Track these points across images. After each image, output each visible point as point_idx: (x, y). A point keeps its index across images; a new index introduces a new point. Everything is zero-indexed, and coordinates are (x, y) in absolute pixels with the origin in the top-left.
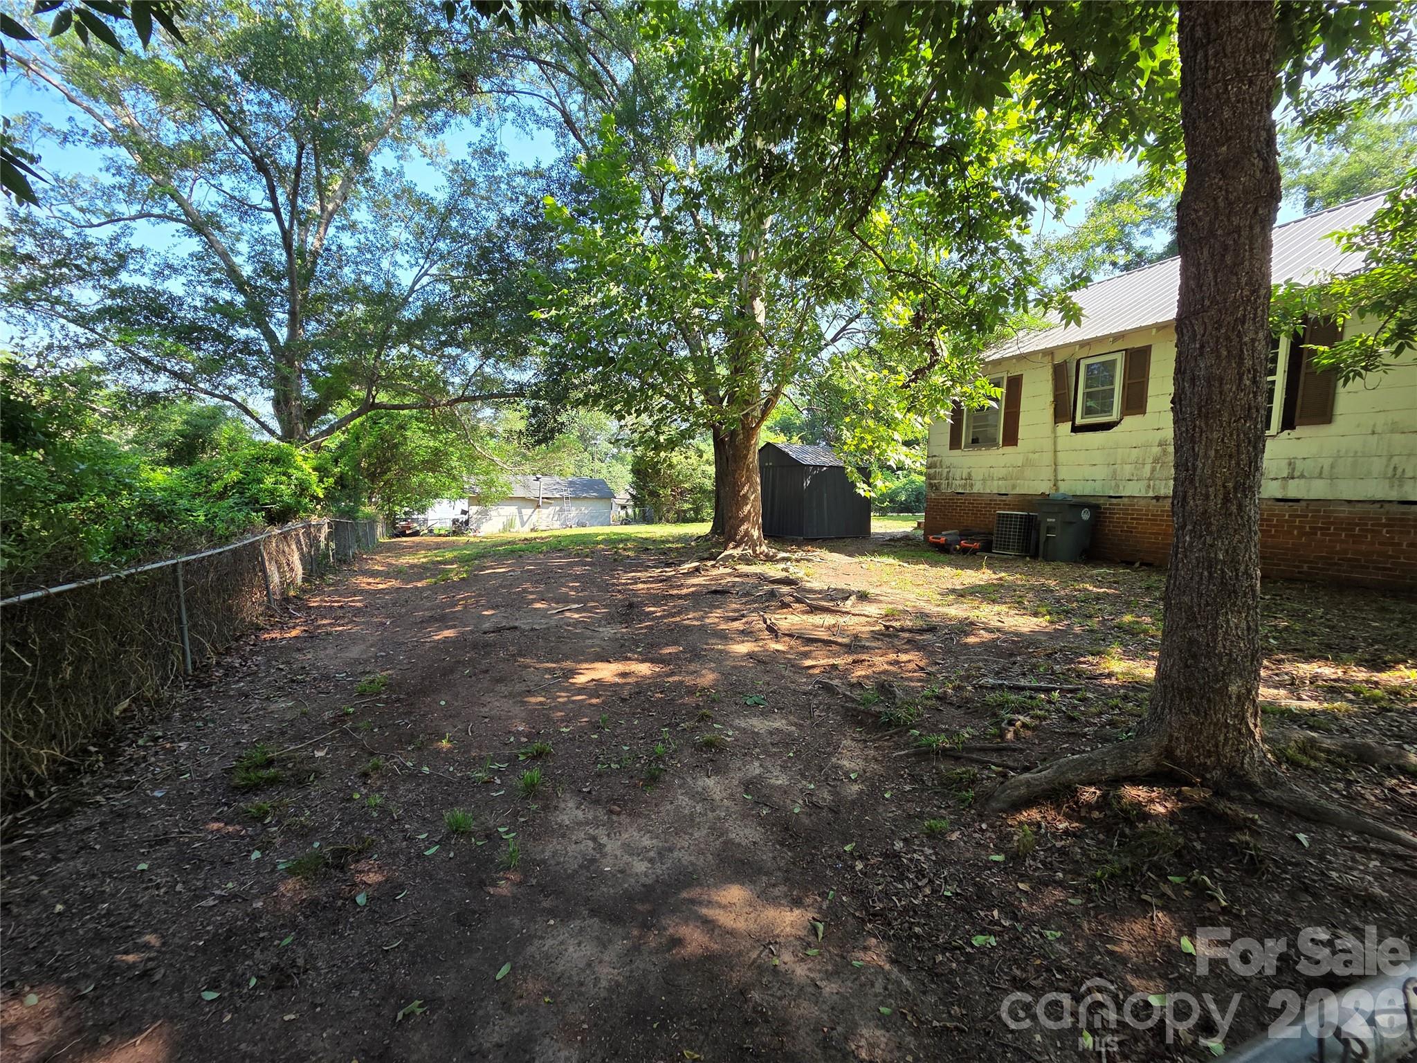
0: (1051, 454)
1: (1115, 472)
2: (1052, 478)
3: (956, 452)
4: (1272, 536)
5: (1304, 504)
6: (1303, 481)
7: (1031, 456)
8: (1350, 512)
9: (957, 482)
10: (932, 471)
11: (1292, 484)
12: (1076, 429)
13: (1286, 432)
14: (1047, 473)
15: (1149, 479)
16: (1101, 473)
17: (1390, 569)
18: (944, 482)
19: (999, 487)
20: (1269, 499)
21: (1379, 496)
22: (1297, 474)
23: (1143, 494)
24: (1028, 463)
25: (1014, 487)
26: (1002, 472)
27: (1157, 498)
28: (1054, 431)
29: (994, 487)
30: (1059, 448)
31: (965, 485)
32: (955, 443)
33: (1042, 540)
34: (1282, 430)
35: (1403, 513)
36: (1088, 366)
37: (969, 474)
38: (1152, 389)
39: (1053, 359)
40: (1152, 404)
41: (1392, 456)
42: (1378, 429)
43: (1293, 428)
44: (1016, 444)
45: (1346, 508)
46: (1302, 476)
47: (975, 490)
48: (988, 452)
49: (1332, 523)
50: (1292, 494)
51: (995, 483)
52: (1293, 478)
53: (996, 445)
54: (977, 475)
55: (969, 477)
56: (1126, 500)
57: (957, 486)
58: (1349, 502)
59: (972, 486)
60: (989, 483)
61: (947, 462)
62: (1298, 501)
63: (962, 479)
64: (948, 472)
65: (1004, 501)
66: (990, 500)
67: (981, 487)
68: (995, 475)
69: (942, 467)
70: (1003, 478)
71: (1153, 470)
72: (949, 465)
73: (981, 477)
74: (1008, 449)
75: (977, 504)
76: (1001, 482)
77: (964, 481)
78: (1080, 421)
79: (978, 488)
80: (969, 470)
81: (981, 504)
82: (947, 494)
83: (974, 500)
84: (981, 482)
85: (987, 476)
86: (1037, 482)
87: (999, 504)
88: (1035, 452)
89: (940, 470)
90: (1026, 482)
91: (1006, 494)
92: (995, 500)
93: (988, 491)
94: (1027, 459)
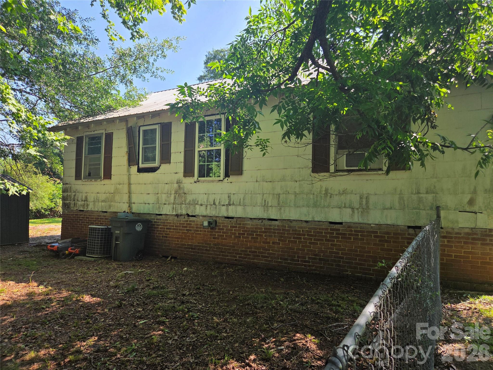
0: (127, 186)
1: (158, 199)
2: (129, 202)
3: (79, 182)
4: (225, 239)
5: (235, 220)
6: (234, 206)
7: (118, 186)
8: (252, 225)
9: (80, 203)
10: (65, 194)
11: (230, 208)
12: (140, 170)
13: (227, 178)
14: (125, 198)
15: (174, 204)
16: (151, 199)
17: (267, 257)
18: (72, 202)
19: (102, 207)
20: (222, 217)
21: (261, 216)
22: (231, 203)
23: (170, 213)
24: (117, 192)
25: (110, 207)
26: (102, 197)
27: (177, 215)
28: (129, 171)
29: (100, 207)
30: (132, 182)
31: (84, 205)
32: (78, 176)
33: (114, 245)
34: (225, 177)
35: (270, 225)
36: (145, 131)
37: (86, 197)
38: (173, 149)
39: (127, 124)
40: (174, 158)
41: (264, 194)
42: (258, 180)
43: (229, 177)
44: (110, 178)
45: (249, 222)
46: (233, 204)
47: (89, 209)
48: (95, 183)
49: (246, 231)
50: (231, 214)
51: (100, 203)
52: (230, 205)
53: (100, 178)
54: (91, 198)
55: (86, 200)
56: (164, 216)
57: (80, 205)
58: (251, 219)
59: (88, 205)
60: (97, 204)
61: (74, 187)
62: (232, 218)
63: (82, 201)
64: (75, 195)
65: (105, 216)
66: (98, 216)
67: (93, 206)
68: (100, 198)
69: (71, 192)
70: (104, 200)
71: (175, 198)
72: (75, 190)
73: (92, 199)
74: (107, 181)
75: (91, 218)
76: (103, 204)
77: (83, 202)
78: (141, 166)
79: (91, 207)
80: (86, 195)
81: (93, 218)
82: (74, 211)
83: (89, 215)
84: (93, 203)
85: (95, 199)
86: (121, 204)
87: (103, 219)
88: (120, 184)
89: (70, 194)
90: (116, 204)
91: (106, 212)
92: (100, 216)
93: (96, 209)
94: (116, 189)
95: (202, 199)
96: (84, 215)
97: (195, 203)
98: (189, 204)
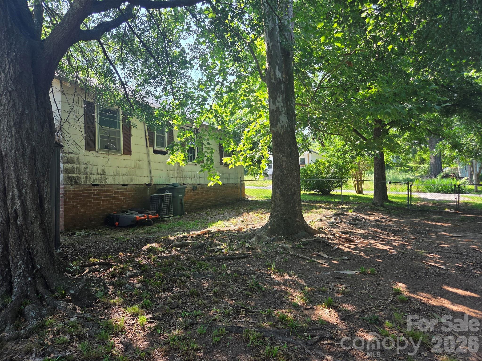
0: (146, 163)
1: (168, 174)
2: (149, 176)
3: (89, 153)
4: (198, 196)
5: (201, 185)
7: (138, 162)
9: (95, 177)
12: (155, 152)
14: (146, 173)
16: (164, 174)
18: (83, 177)
19: (123, 180)
20: (197, 184)
22: (200, 177)
24: (137, 167)
25: (132, 180)
26: (123, 171)
28: (147, 151)
29: (120, 180)
30: (150, 160)
31: (101, 179)
32: (91, 147)
37: (103, 171)
44: (130, 154)
45: (205, 186)
47: (109, 182)
48: (116, 157)
49: (205, 190)
51: (121, 177)
53: (120, 152)
54: (109, 171)
55: (103, 173)
57: (95, 178)
58: (206, 184)
59: (106, 179)
60: (117, 177)
61: (84, 159)
63: (98, 174)
64: (86, 168)
65: (126, 189)
66: (118, 189)
67: (112, 180)
68: (120, 173)
69: (79, 163)
70: (125, 174)
71: (177, 174)
72: (86, 162)
73: (112, 173)
74: (126, 157)
75: (109, 192)
76: (124, 177)
77: (99, 176)
78: (156, 148)
79: (110, 181)
80: (103, 168)
81: (112, 192)
82: (85, 186)
83: (107, 190)
84: (112, 177)
85: (115, 173)
86: (142, 177)
87: (123, 192)
88: (140, 161)
89: (78, 165)
90: (137, 177)
91: (127, 185)
92: (121, 189)
93: (117, 183)
94: (137, 164)
95: (190, 174)
96: (101, 190)
97: (187, 177)
98: (184, 177)
